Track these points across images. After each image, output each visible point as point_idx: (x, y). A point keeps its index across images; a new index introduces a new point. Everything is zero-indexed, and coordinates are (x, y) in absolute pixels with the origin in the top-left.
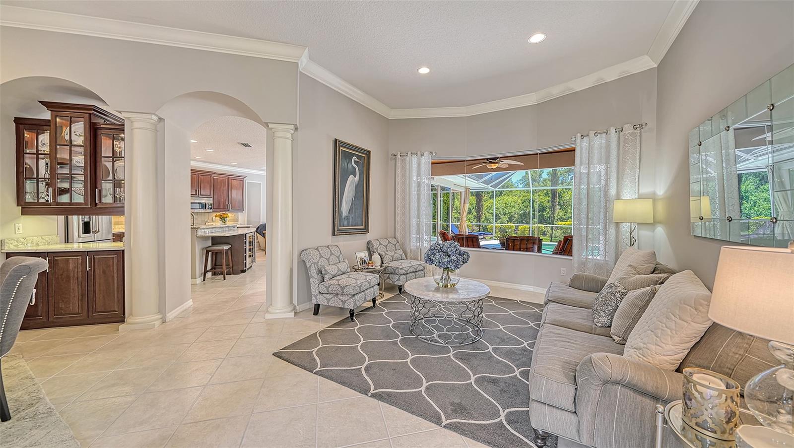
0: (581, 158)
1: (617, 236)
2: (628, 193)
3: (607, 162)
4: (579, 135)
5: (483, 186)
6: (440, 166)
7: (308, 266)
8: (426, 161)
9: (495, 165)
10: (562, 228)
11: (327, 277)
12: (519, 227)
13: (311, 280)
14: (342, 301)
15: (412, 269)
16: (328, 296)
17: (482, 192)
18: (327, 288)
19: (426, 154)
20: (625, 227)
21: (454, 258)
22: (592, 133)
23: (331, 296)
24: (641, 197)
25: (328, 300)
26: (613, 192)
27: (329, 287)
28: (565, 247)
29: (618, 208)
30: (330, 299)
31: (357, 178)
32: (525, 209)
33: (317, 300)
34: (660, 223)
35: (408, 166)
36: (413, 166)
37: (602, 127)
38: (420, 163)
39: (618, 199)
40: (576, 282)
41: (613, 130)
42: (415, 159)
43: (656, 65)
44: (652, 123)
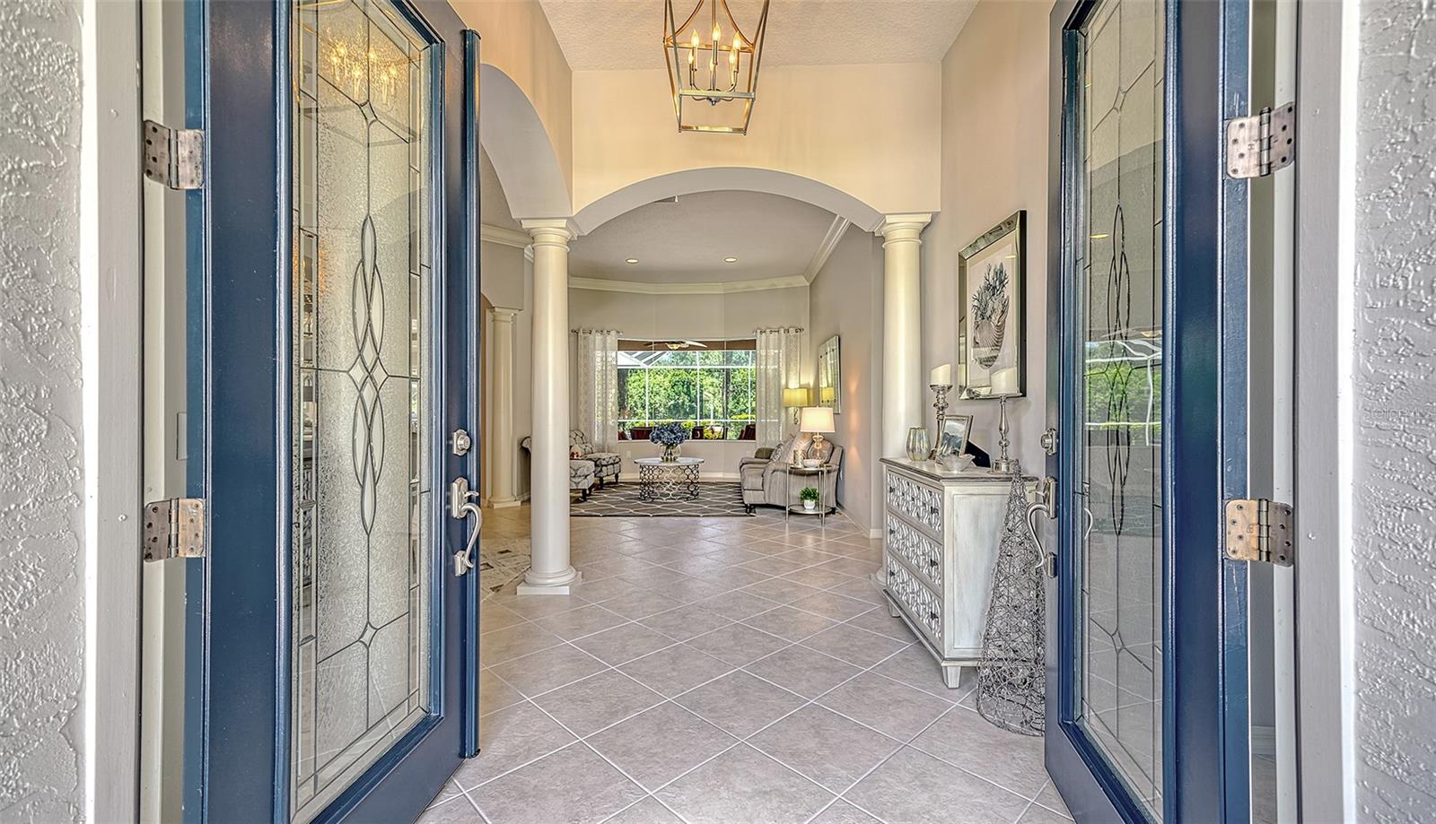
0: (760, 345)
1: (786, 416)
2: (793, 384)
3: (779, 349)
4: (759, 331)
5: (636, 362)
6: (623, 345)
8: (612, 339)
14: (575, 482)
15: (611, 461)
17: (627, 370)
19: (613, 333)
20: (791, 410)
22: (768, 331)
24: (801, 387)
26: (783, 382)
28: (749, 434)
29: (787, 395)
32: (677, 397)
34: (810, 404)
35: (591, 346)
36: (597, 346)
37: (775, 327)
38: (604, 342)
39: (787, 388)
40: (759, 454)
41: (782, 330)
42: (599, 337)
43: (808, 284)
44: (807, 330)
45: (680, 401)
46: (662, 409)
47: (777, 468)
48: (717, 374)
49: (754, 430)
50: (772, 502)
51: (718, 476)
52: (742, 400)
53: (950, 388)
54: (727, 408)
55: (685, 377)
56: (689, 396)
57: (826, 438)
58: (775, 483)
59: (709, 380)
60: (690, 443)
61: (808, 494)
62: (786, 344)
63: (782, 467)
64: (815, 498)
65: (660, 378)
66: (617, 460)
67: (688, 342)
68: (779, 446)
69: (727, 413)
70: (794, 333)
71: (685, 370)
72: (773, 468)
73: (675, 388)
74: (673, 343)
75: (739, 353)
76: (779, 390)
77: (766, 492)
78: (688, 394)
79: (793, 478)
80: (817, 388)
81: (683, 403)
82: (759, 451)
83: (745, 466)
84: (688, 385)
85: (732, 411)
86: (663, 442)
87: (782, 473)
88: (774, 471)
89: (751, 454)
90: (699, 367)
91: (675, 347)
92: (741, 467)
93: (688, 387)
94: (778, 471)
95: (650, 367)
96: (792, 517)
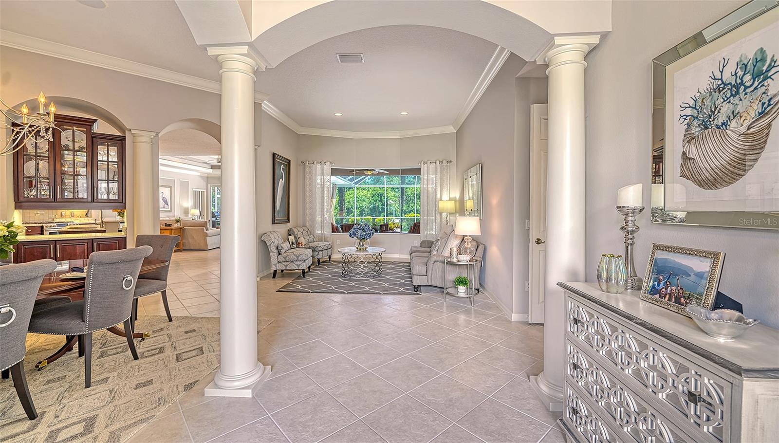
0: (424, 172)
1: (441, 221)
2: (445, 197)
3: (436, 174)
4: (422, 162)
5: (348, 182)
6: (335, 172)
7: (268, 244)
8: (327, 168)
10: (407, 220)
11: (283, 251)
12: (376, 220)
13: (271, 254)
14: (297, 265)
15: (325, 248)
16: (286, 263)
17: (344, 187)
18: (285, 258)
19: (328, 163)
20: (444, 215)
21: (368, 232)
22: (429, 162)
23: (288, 263)
24: (450, 199)
26: (438, 196)
27: (287, 257)
28: (415, 228)
29: (442, 205)
30: (287, 265)
31: (283, 181)
32: (375, 203)
33: (276, 267)
34: (458, 212)
35: (314, 172)
36: (317, 172)
37: (433, 160)
38: (323, 170)
39: (441, 200)
40: (423, 244)
41: (438, 162)
42: (319, 166)
43: (456, 132)
44: (454, 161)
45: (377, 205)
46: (366, 210)
47: (437, 259)
48: (397, 190)
49: (419, 226)
50: (433, 284)
51: (396, 256)
52: (411, 204)
53: (641, 210)
54: (402, 210)
55: (379, 191)
56: (381, 202)
57: (474, 239)
58: (436, 270)
59: (393, 193)
60: (378, 235)
61: (461, 281)
62: (441, 171)
63: (440, 259)
64: (466, 284)
65: (365, 192)
66: (330, 246)
67: (377, 170)
68: (437, 240)
69: (403, 212)
70: (446, 164)
71: (379, 187)
72: (434, 260)
73: (374, 197)
74: (368, 170)
75: (410, 177)
76: (436, 201)
77: (429, 277)
78: (381, 201)
79: (448, 267)
80: (462, 201)
81: (378, 206)
82: (423, 242)
83: (413, 254)
84: (381, 196)
85: (405, 211)
86: (357, 237)
87: (441, 264)
88: (435, 262)
89: (417, 243)
90: (385, 186)
91: (369, 173)
92: (411, 254)
93: (381, 198)
94: (438, 261)
95: (357, 186)
96: (448, 296)
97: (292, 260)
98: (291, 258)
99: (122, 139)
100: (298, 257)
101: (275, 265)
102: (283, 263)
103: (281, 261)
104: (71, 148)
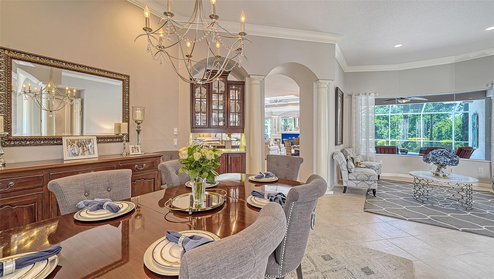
6: (379, 102)
8: (372, 98)
9: (405, 101)
16: (357, 182)
19: (373, 94)
23: (359, 182)
25: (357, 184)
27: (357, 176)
30: (358, 183)
31: (340, 110)
33: (347, 184)
35: (359, 102)
36: (362, 102)
38: (367, 101)
42: (364, 98)
66: (380, 166)
74: (402, 99)
97: (362, 179)
98: (362, 177)
99: (243, 84)
100: (369, 177)
101: (347, 183)
102: (354, 181)
103: (352, 179)
104: (217, 92)
